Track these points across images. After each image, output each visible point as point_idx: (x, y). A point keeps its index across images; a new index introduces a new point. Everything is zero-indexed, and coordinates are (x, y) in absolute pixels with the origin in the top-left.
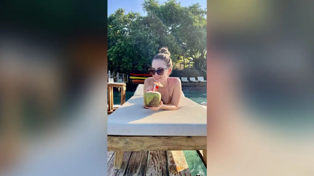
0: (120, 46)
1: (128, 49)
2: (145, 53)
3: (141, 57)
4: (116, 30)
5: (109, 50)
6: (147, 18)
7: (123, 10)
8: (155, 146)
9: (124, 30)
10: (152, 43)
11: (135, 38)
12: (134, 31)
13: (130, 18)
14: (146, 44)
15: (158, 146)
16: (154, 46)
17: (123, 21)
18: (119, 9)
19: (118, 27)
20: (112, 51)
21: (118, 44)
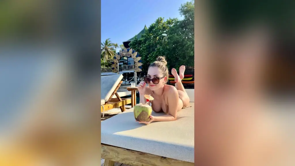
0: (159, 51)
1: (165, 53)
2: (182, 55)
3: (178, 58)
4: (155, 37)
5: (150, 55)
6: (184, 21)
7: (162, 18)
8: (129, 160)
9: (162, 36)
10: (188, 44)
11: (172, 42)
12: (171, 36)
13: (168, 24)
14: (183, 46)
15: (132, 161)
16: (191, 47)
17: (162, 28)
18: (159, 18)
19: (157, 34)
20: (152, 56)
21: (157, 49)
